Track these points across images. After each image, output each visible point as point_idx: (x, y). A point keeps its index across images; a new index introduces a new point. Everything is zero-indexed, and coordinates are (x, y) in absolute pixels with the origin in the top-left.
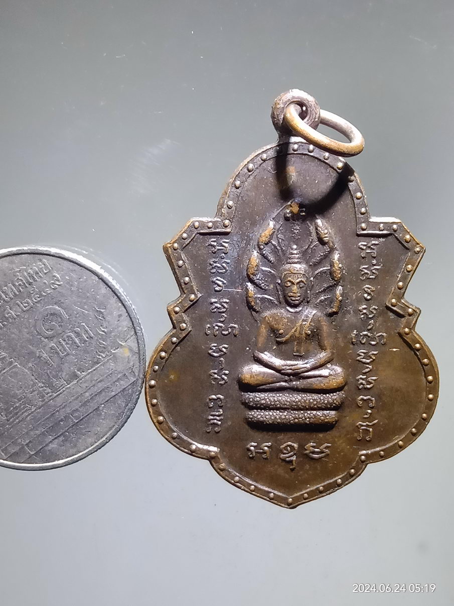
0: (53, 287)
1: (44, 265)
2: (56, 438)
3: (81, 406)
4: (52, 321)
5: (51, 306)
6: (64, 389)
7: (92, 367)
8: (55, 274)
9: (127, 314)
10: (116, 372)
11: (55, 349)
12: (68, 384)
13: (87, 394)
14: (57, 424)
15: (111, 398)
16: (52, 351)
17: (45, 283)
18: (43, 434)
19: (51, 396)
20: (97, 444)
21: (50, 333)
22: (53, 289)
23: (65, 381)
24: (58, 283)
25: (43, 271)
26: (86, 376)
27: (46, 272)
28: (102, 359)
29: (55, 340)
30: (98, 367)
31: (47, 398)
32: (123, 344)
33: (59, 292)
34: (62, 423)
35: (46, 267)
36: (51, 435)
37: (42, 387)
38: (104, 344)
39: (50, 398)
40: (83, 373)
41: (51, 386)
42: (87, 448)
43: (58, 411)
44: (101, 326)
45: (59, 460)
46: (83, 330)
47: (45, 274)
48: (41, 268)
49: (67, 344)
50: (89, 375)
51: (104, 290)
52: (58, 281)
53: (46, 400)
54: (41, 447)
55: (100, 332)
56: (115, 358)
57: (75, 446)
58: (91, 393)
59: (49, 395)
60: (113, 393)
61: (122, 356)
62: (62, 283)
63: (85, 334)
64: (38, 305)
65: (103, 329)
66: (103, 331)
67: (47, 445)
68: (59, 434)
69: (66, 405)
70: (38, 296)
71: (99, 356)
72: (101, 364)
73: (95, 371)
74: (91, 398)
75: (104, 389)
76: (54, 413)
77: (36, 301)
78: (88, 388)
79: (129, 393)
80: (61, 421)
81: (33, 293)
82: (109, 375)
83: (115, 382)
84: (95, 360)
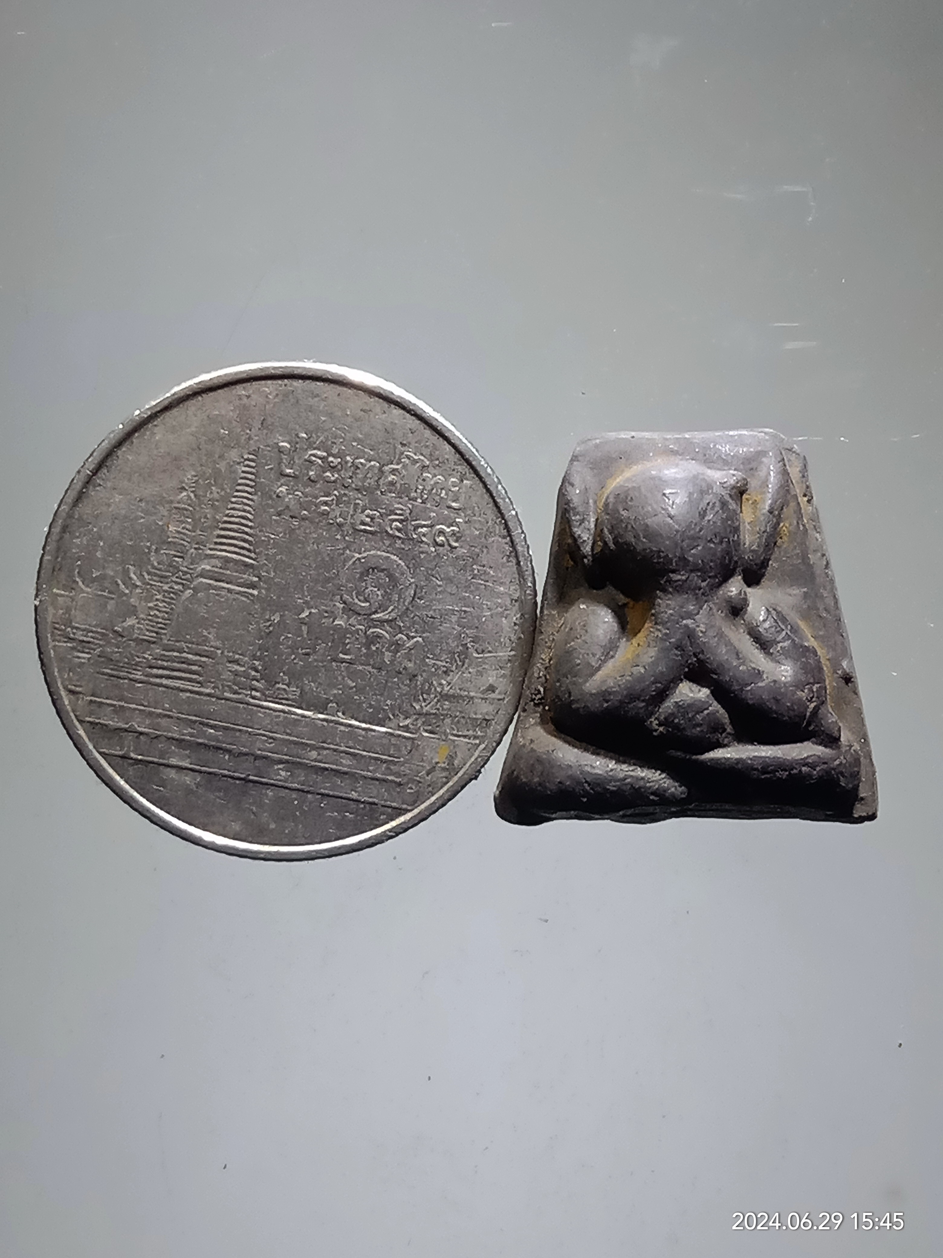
0: (438, 540)
2: (191, 770)
3: (287, 762)
5: (403, 564)
6: (286, 708)
7: (365, 722)
8: (461, 520)
10: (393, 767)
13: (314, 754)
15: (342, 798)
17: (430, 518)
18: (181, 742)
19: (254, 698)
20: (245, 845)
21: (357, 601)
22: (435, 540)
23: (301, 698)
24: (451, 539)
26: (342, 724)
27: (454, 504)
28: (394, 725)
29: (353, 621)
30: (374, 731)
31: (247, 695)
32: (450, 735)
34: (226, 757)
36: (188, 757)
37: (257, 671)
39: (250, 700)
40: (340, 714)
41: (272, 682)
43: (240, 730)
45: (161, 809)
47: (449, 507)
50: (348, 730)
53: (242, 697)
54: (156, 760)
56: (416, 743)
58: (319, 757)
59: (254, 693)
60: (354, 795)
64: (387, 543)
65: (444, 682)
67: (168, 766)
68: (203, 769)
69: (264, 735)
70: (400, 526)
71: (393, 715)
72: (383, 729)
73: (363, 733)
74: (312, 766)
75: (346, 773)
76: (233, 729)
77: (391, 532)
78: (325, 745)
79: (378, 820)
80: (229, 751)
81: (396, 514)
82: (376, 759)
83: (377, 779)
84: (382, 716)
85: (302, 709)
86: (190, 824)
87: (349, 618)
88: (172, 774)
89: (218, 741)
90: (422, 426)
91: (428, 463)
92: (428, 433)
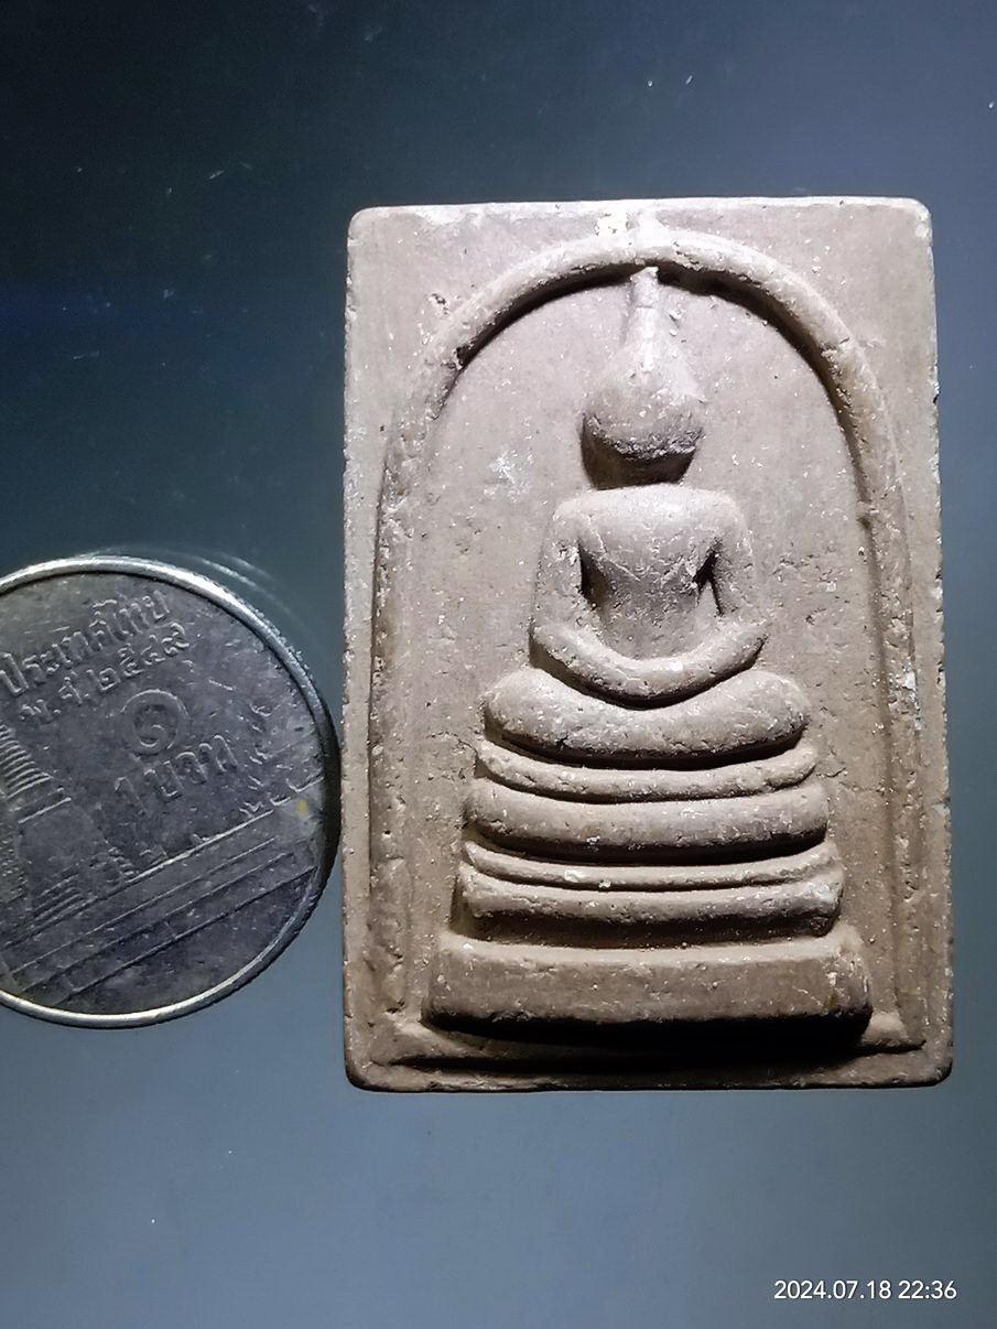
0: (168, 652)
1: (156, 602)
2: (129, 966)
3: (194, 905)
4: (155, 721)
5: (158, 691)
6: (161, 866)
7: (227, 829)
8: (175, 624)
9: (314, 729)
10: (274, 847)
11: (155, 782)
13: (208, 884)
14: (136, 936)
15: (255, 900)
16: (148, 784)
17: (152, 639)
18: (103, 953)
19: (131, 877)
20: (213, 991)
21: (148, 746)
22: (168, 655)
23: (165, 849)
24: (179, 644)
25: (152, 615)
26: (211, 845)
27: (158, 617)
28: (250, 816)
29: (156, 763)
30: (238, 831)
31: (124, 879)
32: (297, 791)
33: (179, 664)
34: (147, 936)
35: (159, 608)
36: (119, 959)
37: (116, 856)
38: (257, 786)
39: (130, 881)
40: (204, 839)
41: (134, 855)
42: (192, 996)
43: (141, 910)
44: (257, 746)
45: (129, 1012)
46: (218, 751)
47: (157, 621)
48: (148, 608)
49: (181, 773)
50: (218, 846)
51: (272, 672)
52: (179, 638)
53: (121, 884)
54: (96, 981)
55: (255, 760)
56: (276, 815)
57: (168, 987)
58: (215, 883)
59: (127, 874)
60: (262, 890)
61: (292, 815)
62: (188, 645)
63: (221, 758)
64: (133, 684)
65: (260, 754)
66: (260, 758)
67: (109, 977)
68: (137, 959)
69: (161, 900)
70: (134, 664)
71: (245, 808)
72: (245, 824)
73: (232, 839)
74: (215, 894)
75: (245, 877)
76: (134, 913)
77: (129, 675)
78: (212, 871)
79: (295, 894)
80: (146, 931)
81: (124, 658)
82: (258, 850)
83: (270, 866)
84: (235, 815)
85: (172, 858)
86: (161, 1007)
87: (152, 762)
88: (117, 981)
89: (129, 931)
90: (89, 578)
91: (115, 602)
92: (97, 579)
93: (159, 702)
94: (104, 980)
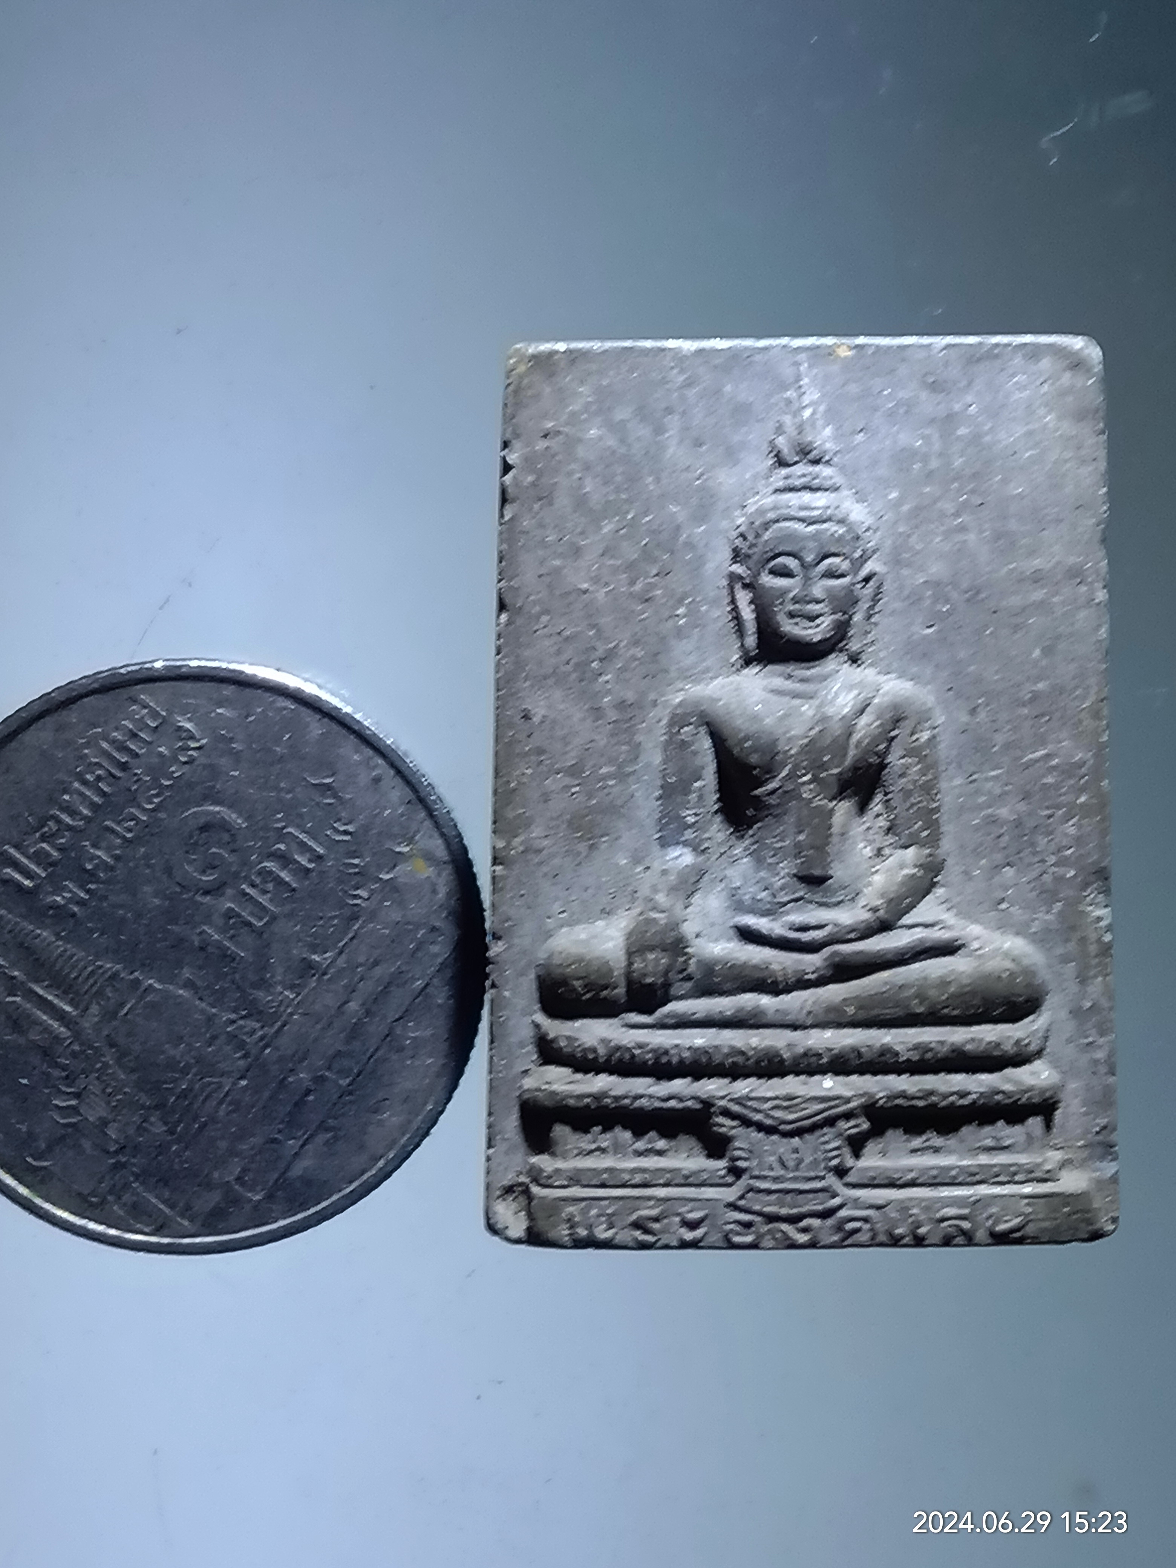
0: (185, 759)
1: (146, 708)
2: (306, 1142)
4: (207, 844)
5: (195, 809)
6: (290, 1010)
7: (344, 934)
8: (179, 724)
9: (392, 772)
10: (409, 927)
11: (238, 915)
12: (298, 994)
13: (353, 1006)
14: (299, 1104)
15: (415, 999)
16: (232, 921)
17: (160, 754)
19: (262, 1038)
21: (211, 878)
22: (185, 763)
23: (285, 988)
24: (193, 745)
25: (147, 726)
26: (336, 959)
27: (156, 725)
28: (364, 905)
29: (229, 892)
31: (255, 1045)
32: (406, 850)
33: (205, 767)
34: (311, 1098)
35: (155, 715)
36: (291, 1138)
37: (233, 1022)
38: (356, 866)
39: (261, 1044)
40: (325, 955)
41: (255, 1011)
42: (394, 1142)
44: (336, 820)
45: (330, 1196)
46: (294, 846)
47: (155, 730)
48: (140, 719)
49: (264, 892)
50: (343, 956)
51: (316, 728)
52: (192, 738)
53: (254, 1051)
54: (276, 1175)
55: (339, 838)
56: (395, 892)
57: (362, 1147)
58: (361, 1000)
59: (256, 1036)
60: (419, 984)
61: (414, 881)
62: (204, 741)
63: (302, 853)
64: (162, 815)
65: (344, 828)
66: (346, 833)
67: (289, 1166)
68: (311, 1129)
71: (354, 898)
73: (356, 941)
75: (391, 978)
77: (153, 806)
78: (350, 988)
80: (308, 1092)
83: (415, 951)
84: (347, 912)
87: (224, 894)
91: (100, 729)
93: (202, 821)
94: (284, 1173)
